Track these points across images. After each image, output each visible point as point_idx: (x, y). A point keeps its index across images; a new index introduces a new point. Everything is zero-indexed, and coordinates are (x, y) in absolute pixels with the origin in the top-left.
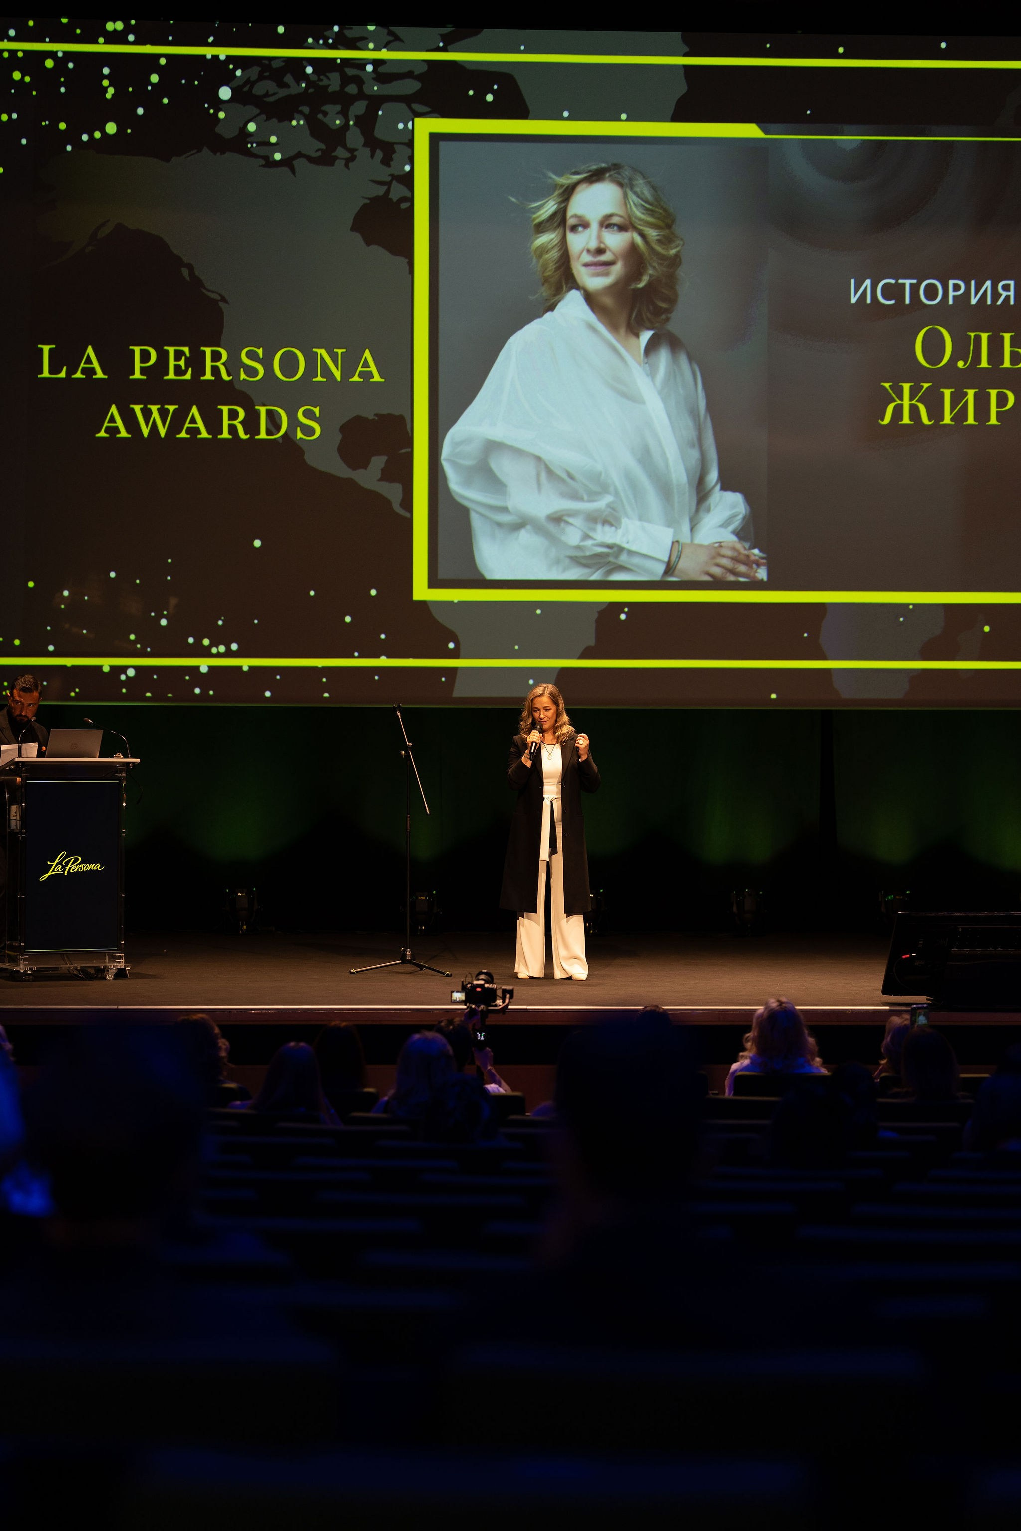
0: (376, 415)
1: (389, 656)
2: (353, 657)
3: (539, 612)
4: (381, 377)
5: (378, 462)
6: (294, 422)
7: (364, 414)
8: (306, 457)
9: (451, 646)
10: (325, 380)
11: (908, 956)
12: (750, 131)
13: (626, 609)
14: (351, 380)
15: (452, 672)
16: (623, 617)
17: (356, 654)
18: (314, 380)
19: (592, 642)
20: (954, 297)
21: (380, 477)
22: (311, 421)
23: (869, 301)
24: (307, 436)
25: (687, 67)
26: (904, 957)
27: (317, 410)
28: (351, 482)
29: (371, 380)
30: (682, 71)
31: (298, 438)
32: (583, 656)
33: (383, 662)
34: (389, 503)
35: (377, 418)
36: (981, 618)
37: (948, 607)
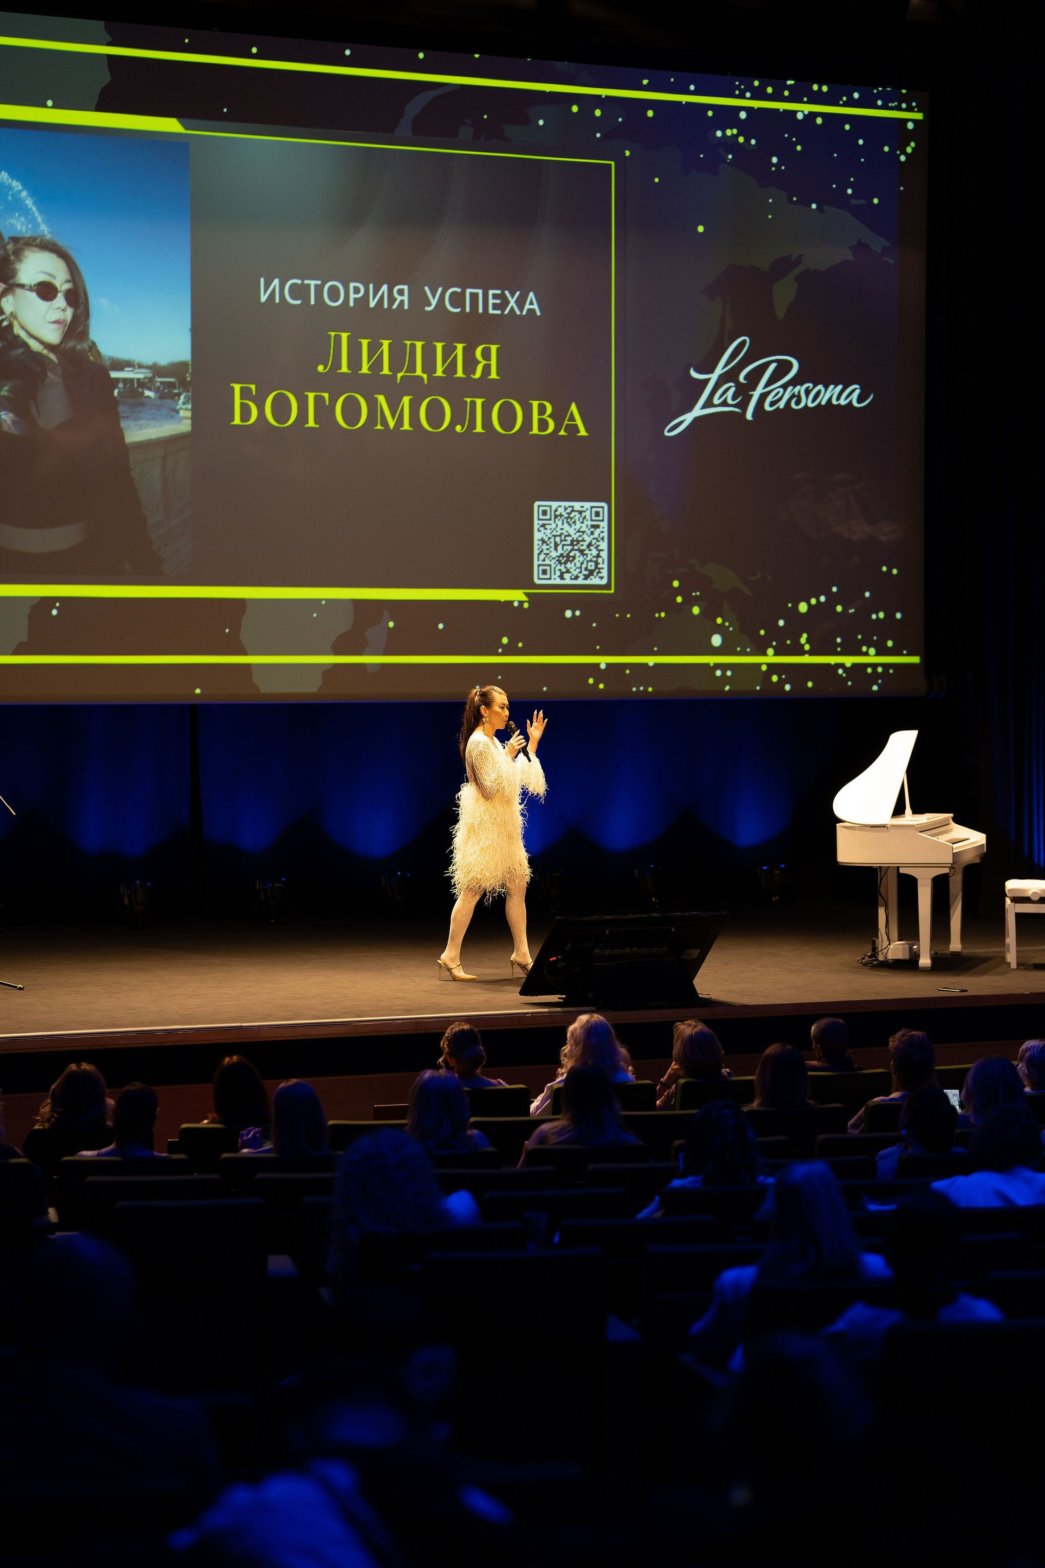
11: (555, 958)
12: (170, 125)
13: (58, 605)
16: (54, 612)
19: (25, 638)
20: (355, 299)
23: (277, 301)
25: (110, 58)
26: (551, 959)
30: (106, 61)
32: (16, 652)
36: (386, 613)
37: (357, 603)
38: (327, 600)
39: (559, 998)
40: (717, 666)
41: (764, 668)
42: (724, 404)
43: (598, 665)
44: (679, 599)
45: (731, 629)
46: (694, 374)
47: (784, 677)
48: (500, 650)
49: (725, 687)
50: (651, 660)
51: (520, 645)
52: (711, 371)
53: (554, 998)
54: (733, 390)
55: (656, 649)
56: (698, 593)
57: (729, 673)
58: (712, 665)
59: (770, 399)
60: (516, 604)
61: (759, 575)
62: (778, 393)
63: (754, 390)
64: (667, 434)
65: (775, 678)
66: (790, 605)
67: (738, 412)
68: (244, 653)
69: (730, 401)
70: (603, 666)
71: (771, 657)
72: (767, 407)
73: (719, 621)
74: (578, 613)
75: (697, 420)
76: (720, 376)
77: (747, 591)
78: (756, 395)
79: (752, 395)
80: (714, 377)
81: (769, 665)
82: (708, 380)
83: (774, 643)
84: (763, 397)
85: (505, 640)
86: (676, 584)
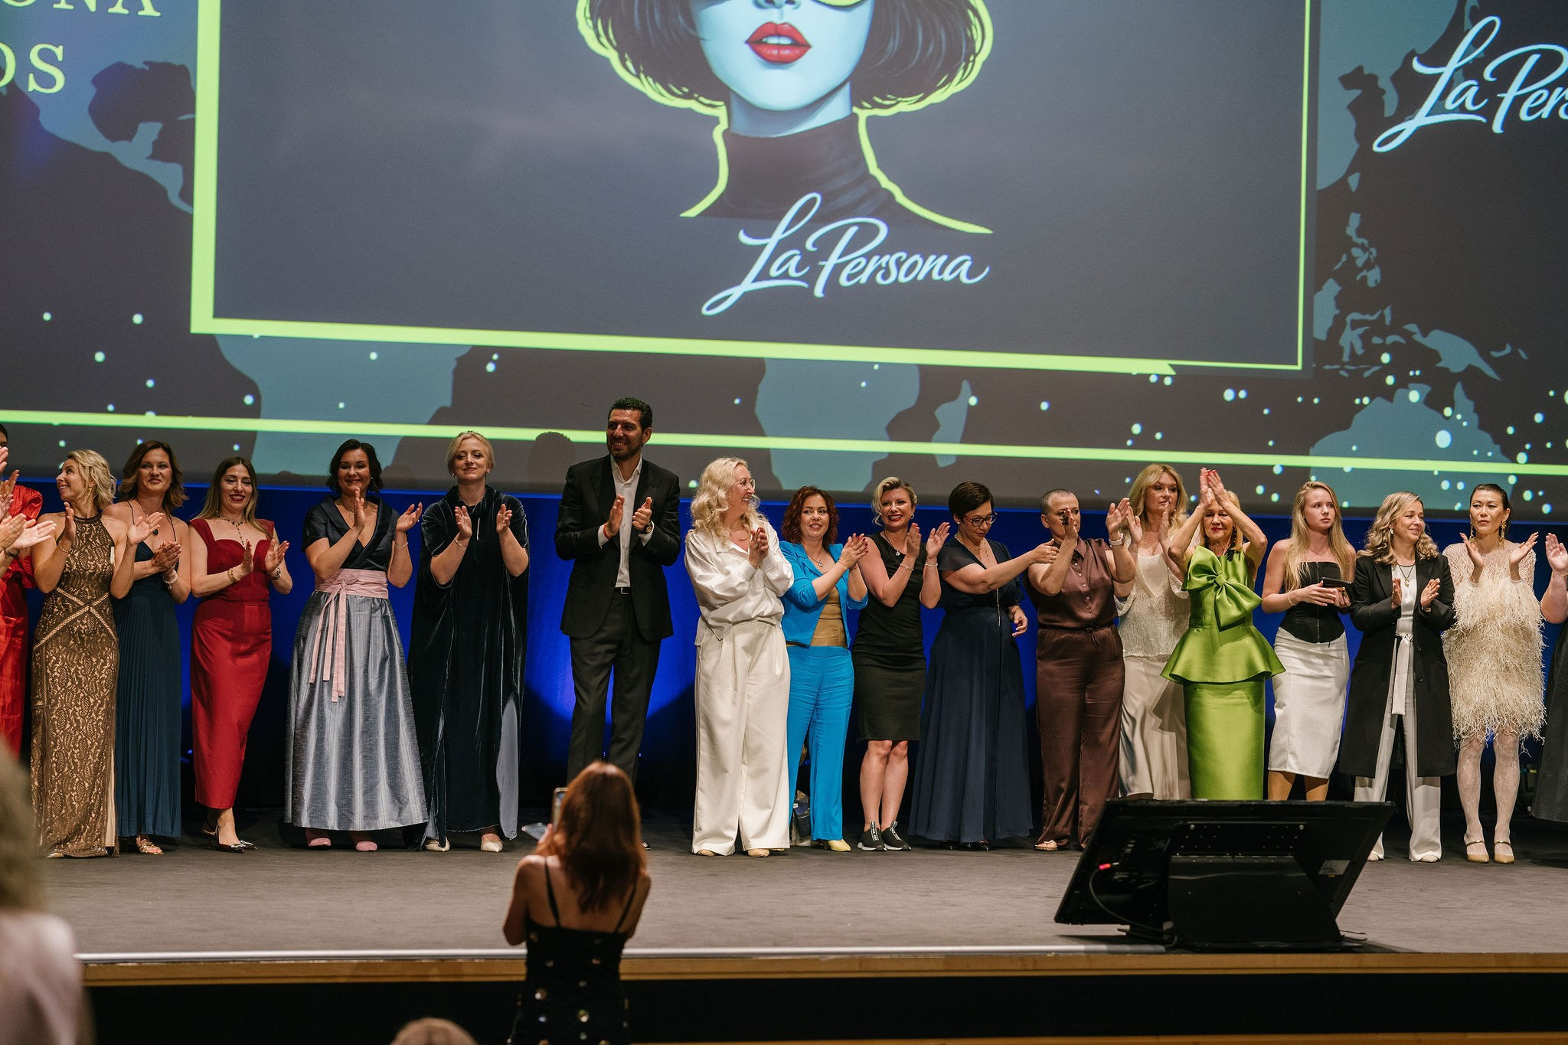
0: (145, 63)
1: (158, 413)
2: (106, 412)
3: (373, 356)
4: (156, 9)
5: (149, 132)
6: (24, 67)
7: (128, 62)
8: (42, 118)
9: (249, 400)
10: (71, 7)
11: (1108, 866)
13: (495, 357)
14: (111, 10)
15: (248, 439)
16: (490, 367)
17: (111, 408)
18: (56, 6)
19: (447, 403)
21: (149, 151)
22: (52, 67)
24: (43, 87)
26: (1102, 867)
27: (59, 51)
28: (107, 158)
29: (140, 13)
31: (30, 89)
32: (435, 421)
33: (150, 420)
34: (163, 191)
35: (147, 68)
36: (966, 386)
37: (923, 369)
38: (880, 364)
39: (1119, 930)
40: (1444, 475)
41: (1512, 480)
42: (1462, 109)
43: (1273, 466)
44: (1390, 380)
45: (1465, 424)
46: (1417, 66)
47: (1541, 493)
48: (1129, 443)
49: (1456, 504)
50: (1347, 464)
51: (1158, 436)
52: (1444, 64)
53: (1112, 930)
54: (1474, 90)
55: (1354, 448)
56: (1418, 373)
57: (1460, 486)
58: (1436, 473)
59: (1527, 104)
60: (1153, 379)
61: (1508, 350)
62: (1541, 96)
63: (1505, 91)
64: (1376, 148)
65: (1528, 495)
66: (1552, 393)
67: (1480, 122)
68: (759, 432)
69: (1469, 106)
70: (1277, 470)
71: (1522, 466)
72: (1524, 116)
73: (1448, 412)
74: (1242, 394)
75: (1421, 131)
76: (1456, 70)
77: (1490, 372)
78: (1508, 98)
79: (1502, 98)
80: (1447, 72)
81: (1517, 476)
82: (1440, 75)
83: (1528, 446)
84: (1518, 101)
85: (1136, 429)
86: (1386, 358)
